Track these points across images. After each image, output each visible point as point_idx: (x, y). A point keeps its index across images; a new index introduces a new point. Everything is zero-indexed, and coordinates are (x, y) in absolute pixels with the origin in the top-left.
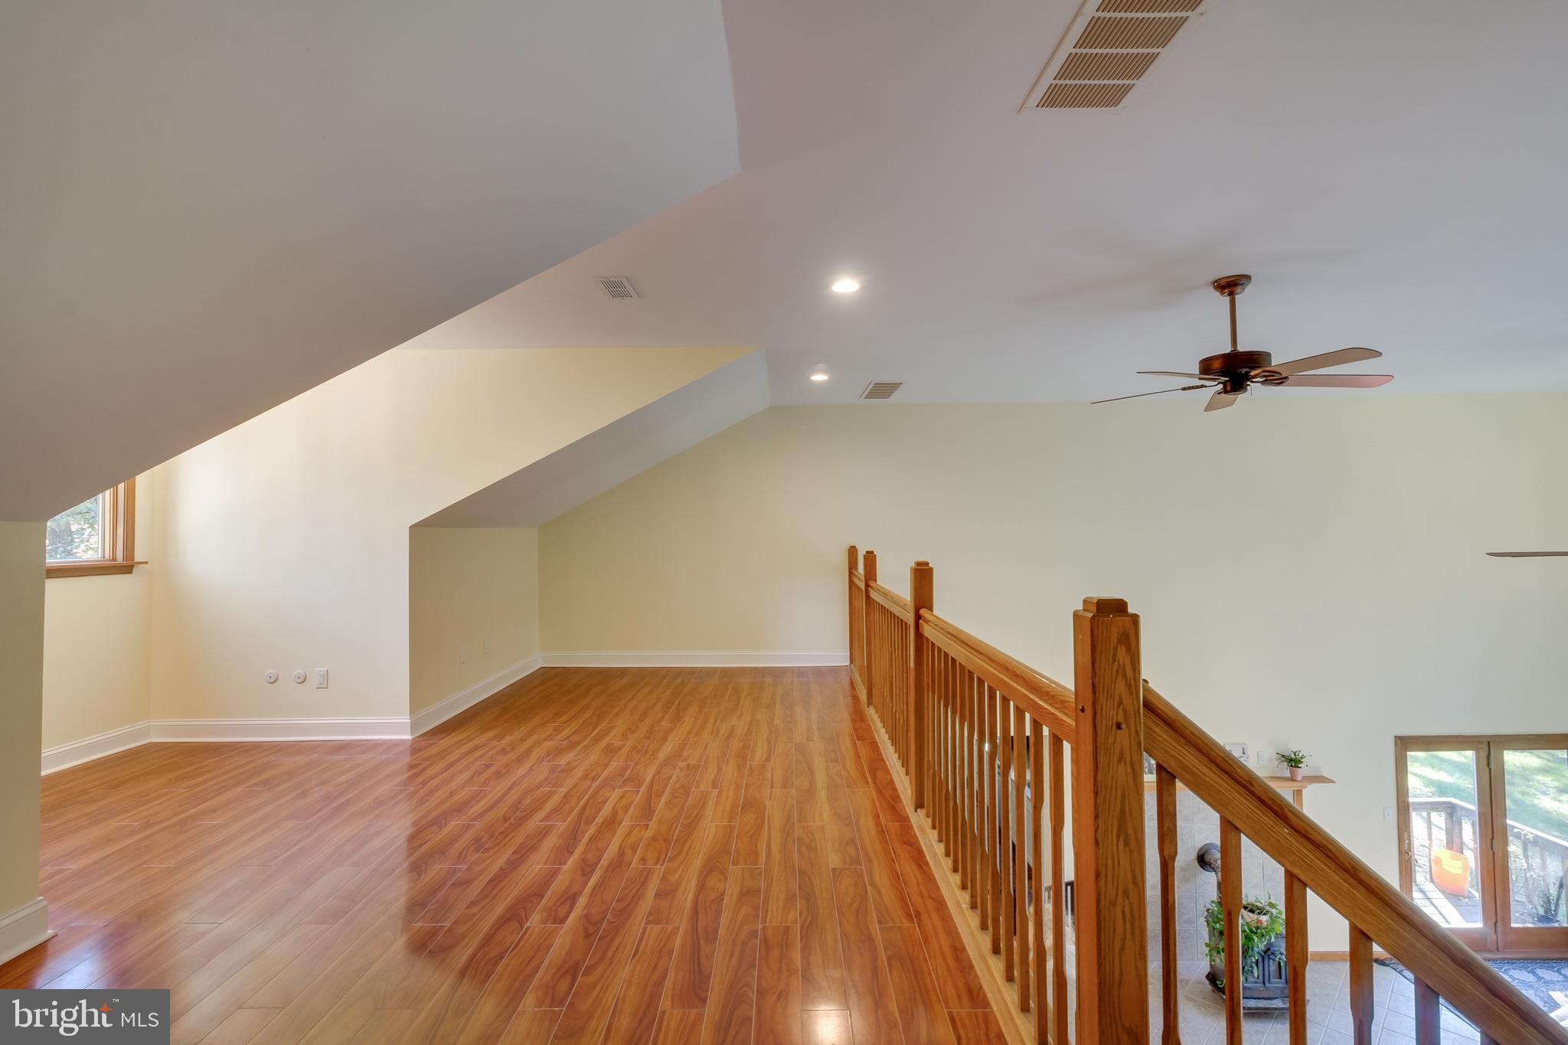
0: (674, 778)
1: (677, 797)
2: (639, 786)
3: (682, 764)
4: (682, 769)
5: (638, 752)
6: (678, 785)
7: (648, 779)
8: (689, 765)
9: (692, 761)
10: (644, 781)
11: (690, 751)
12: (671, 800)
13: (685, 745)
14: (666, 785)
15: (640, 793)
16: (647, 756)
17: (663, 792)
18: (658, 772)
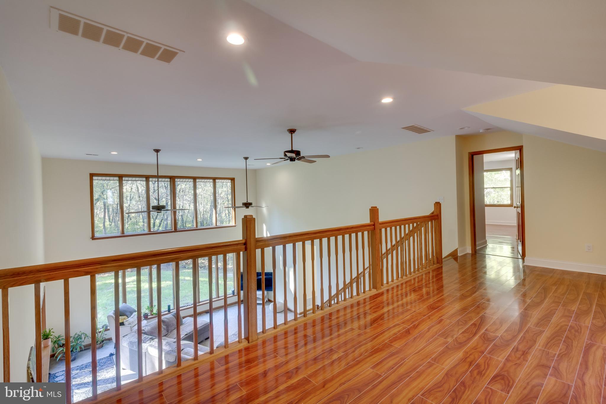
0: (461, 332)
1: (465, 321)
2: (484, 334)
3: (450, 340)
4: (452, 337)
5: (478, 366)
6: (460, 327)
7: (477, 337)
8: (445, 338)
9: (442, 340)
10: (480, 337)
11: (436, 350)
12: (469, 320)
13: (435, 359)
14: (468, 329)
15: (485, 329)
16: (472, 357)
17: (471, 325)
18: (469, 339)
